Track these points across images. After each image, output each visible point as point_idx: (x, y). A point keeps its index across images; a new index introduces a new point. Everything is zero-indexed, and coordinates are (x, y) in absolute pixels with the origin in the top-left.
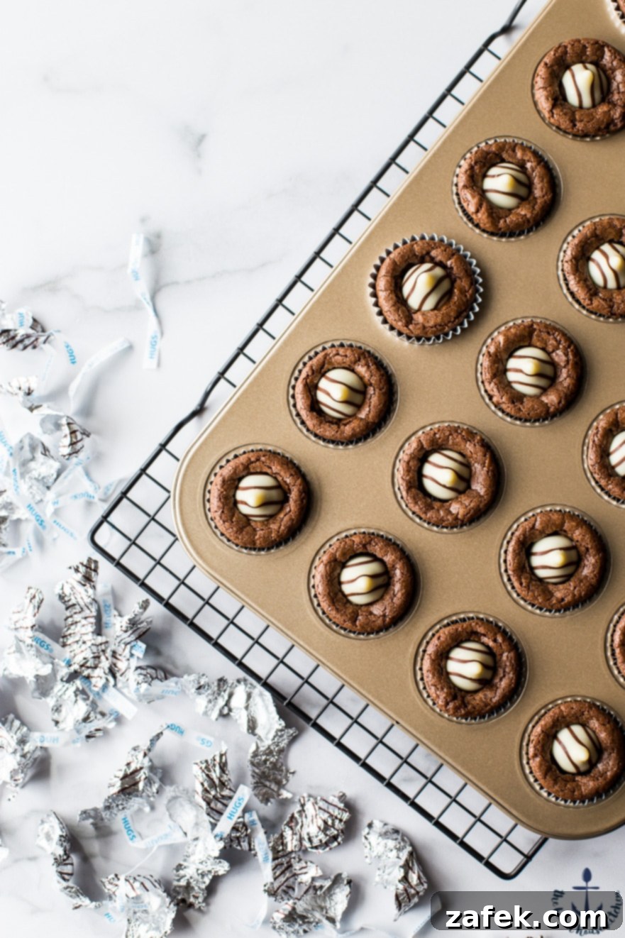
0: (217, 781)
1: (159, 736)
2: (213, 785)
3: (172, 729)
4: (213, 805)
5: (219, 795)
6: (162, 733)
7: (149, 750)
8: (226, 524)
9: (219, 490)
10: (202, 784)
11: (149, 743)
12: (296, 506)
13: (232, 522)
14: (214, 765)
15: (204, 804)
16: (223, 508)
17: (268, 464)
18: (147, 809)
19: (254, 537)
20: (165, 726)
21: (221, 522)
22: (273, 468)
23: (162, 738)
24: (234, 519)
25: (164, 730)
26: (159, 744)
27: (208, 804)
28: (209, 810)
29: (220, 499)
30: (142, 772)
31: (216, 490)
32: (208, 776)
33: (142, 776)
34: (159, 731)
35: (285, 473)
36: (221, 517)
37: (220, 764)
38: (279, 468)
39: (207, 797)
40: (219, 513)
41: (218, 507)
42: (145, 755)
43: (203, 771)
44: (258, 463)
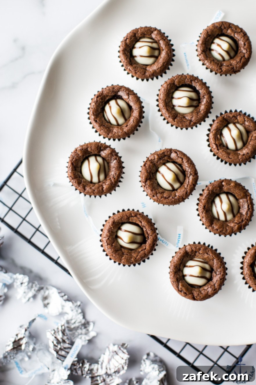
0: (61, 340)
1: (33, 320)
2: (59, 342)
3: (41, 317)
4: (60, 353)
5: (62, 348)
6: (35, 319)
7: (28, 328)
8: (109, 245)
9: (110, 226)
10: (53, 342)
11: (28, 324)
12: (150, 247)
13: (112, 246)
14: (58, 332)
15: (55, 353)
16: (109, 237)
17: (140, 220)
18: (27, 359)
19: (122, 258)
20: (37, 315)
21: (106, 244)
22: (143, 223)
23: (35, 322)
24: (113, 245)
25: (37, 317)
26: (34, 324)
27: (57, 352)
28: (58, 356)
29: (109, 231)
30: (24, 339)
31: (108, 226)
32: (56, 337)
33: (23, 342)
34: (33, 318)
35: (149, 227)
36: (107, 242)
37: (61, 331)
38: (146, 224)
39: (56, 349)
40: (107, 238)
41: (107, 235)
42: (26, 330)
43: (53, 335)
44: (135, 218)
